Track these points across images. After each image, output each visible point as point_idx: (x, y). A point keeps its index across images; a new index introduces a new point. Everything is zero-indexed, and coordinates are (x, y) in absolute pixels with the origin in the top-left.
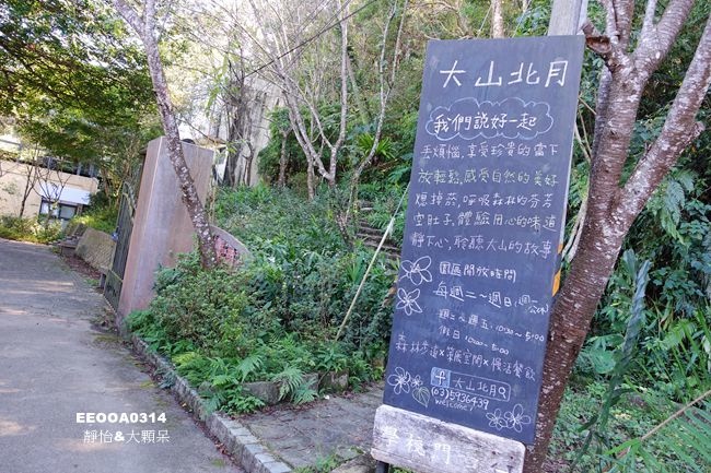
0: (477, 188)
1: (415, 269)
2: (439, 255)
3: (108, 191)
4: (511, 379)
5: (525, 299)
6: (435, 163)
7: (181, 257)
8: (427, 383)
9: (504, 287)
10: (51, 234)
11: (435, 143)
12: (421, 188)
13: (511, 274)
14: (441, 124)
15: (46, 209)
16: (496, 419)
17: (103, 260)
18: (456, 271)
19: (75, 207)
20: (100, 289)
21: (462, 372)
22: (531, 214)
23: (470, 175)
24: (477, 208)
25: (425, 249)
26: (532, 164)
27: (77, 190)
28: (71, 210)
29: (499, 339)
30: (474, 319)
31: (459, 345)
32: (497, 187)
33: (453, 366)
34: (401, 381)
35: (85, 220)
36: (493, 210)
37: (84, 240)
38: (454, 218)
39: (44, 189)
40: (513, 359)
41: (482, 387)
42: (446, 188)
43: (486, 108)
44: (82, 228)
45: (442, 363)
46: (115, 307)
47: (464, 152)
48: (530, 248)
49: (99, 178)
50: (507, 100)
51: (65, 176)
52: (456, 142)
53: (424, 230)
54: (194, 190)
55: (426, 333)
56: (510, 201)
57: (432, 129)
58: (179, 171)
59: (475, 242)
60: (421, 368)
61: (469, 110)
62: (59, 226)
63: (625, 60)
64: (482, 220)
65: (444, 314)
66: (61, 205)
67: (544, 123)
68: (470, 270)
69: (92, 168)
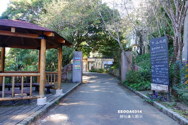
0: (158, 56)
1: (153, 67)
2: (155, 65)
3: (116, 61)
4: (165, 78)
5: (165, 68)
6: (153, 54)
7: (129, 71)
8: (156, 80)
9: (162, 67)
10: (107, 71)
11: (152, 51)
12: (152, 57)
13: (163, 66)
14: (153, 49)
15: (105, 66)
16: (164, 83)
17: (117, 74)
18: (157, 66)
19: (110, 65)
20: (118, 79)
21: (160, 78)
22: (164, 58)
23: (157, 55)
24: (158, 58)
25: (153, 64)
26: (163, 52)
27: (110, 62)
28: (110, 66)
29: (163, 74)
30: (160, 72)
31: (159, 75)
32: (160, 56)
33: (159, 78)
34: (153, 80)
35: (113, 67)
36: (160, 58)
37: (114, 71)
38: (156, 60)
39: (105, 63)
40: (165, 76)
41: (162, 80)
42: (154, 57)
43: (157, 46)
44: (113, 69)
45: (157, 77)
46: (121, 81)
47: (156, 52)
48: (165, 62)
49: (114, 58)
50: (159, 45)
51: (108, 59)
52: (155, 51)
53: (153, 62)
54: (129, 60)
55: (155, 74)
56: (162, 57)
57: (152, 50)
58: (126, 58)
59: (159, 62)
60: (155, 78)
61: (155, 47)
62: (108, 69)
63: (173, 37)
64: (159, 60)
65: (157, 72)
66: (108, 65)
67: (164, 47)
68: (159, 66)
69: (112, 57)
